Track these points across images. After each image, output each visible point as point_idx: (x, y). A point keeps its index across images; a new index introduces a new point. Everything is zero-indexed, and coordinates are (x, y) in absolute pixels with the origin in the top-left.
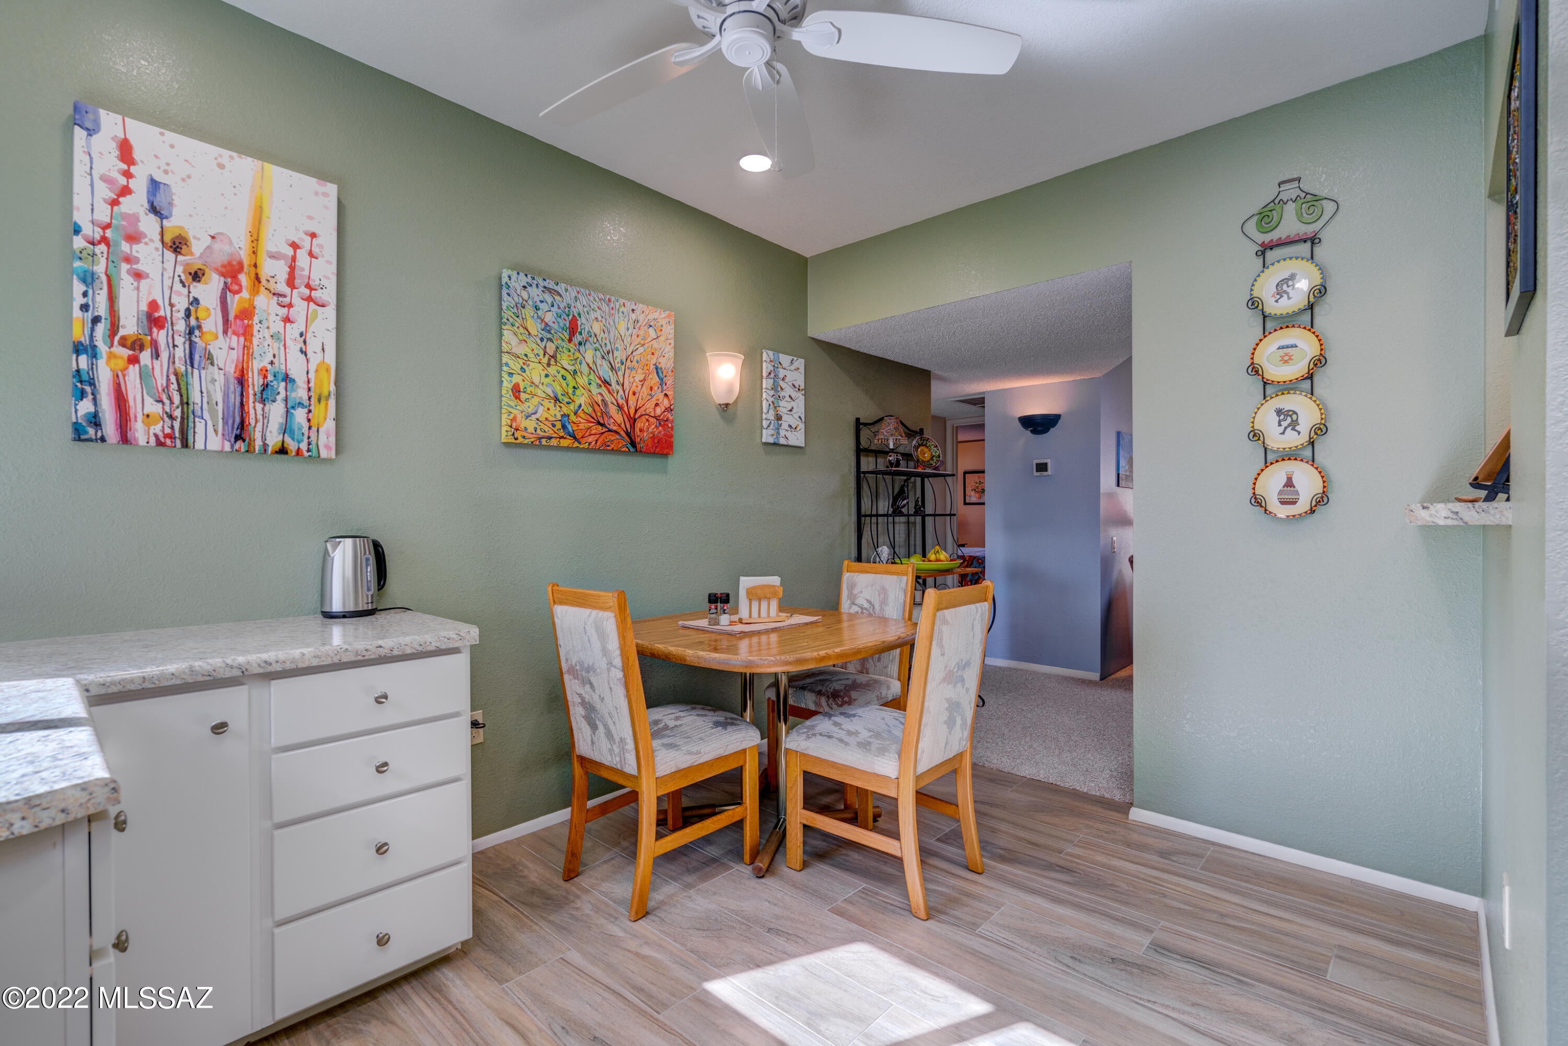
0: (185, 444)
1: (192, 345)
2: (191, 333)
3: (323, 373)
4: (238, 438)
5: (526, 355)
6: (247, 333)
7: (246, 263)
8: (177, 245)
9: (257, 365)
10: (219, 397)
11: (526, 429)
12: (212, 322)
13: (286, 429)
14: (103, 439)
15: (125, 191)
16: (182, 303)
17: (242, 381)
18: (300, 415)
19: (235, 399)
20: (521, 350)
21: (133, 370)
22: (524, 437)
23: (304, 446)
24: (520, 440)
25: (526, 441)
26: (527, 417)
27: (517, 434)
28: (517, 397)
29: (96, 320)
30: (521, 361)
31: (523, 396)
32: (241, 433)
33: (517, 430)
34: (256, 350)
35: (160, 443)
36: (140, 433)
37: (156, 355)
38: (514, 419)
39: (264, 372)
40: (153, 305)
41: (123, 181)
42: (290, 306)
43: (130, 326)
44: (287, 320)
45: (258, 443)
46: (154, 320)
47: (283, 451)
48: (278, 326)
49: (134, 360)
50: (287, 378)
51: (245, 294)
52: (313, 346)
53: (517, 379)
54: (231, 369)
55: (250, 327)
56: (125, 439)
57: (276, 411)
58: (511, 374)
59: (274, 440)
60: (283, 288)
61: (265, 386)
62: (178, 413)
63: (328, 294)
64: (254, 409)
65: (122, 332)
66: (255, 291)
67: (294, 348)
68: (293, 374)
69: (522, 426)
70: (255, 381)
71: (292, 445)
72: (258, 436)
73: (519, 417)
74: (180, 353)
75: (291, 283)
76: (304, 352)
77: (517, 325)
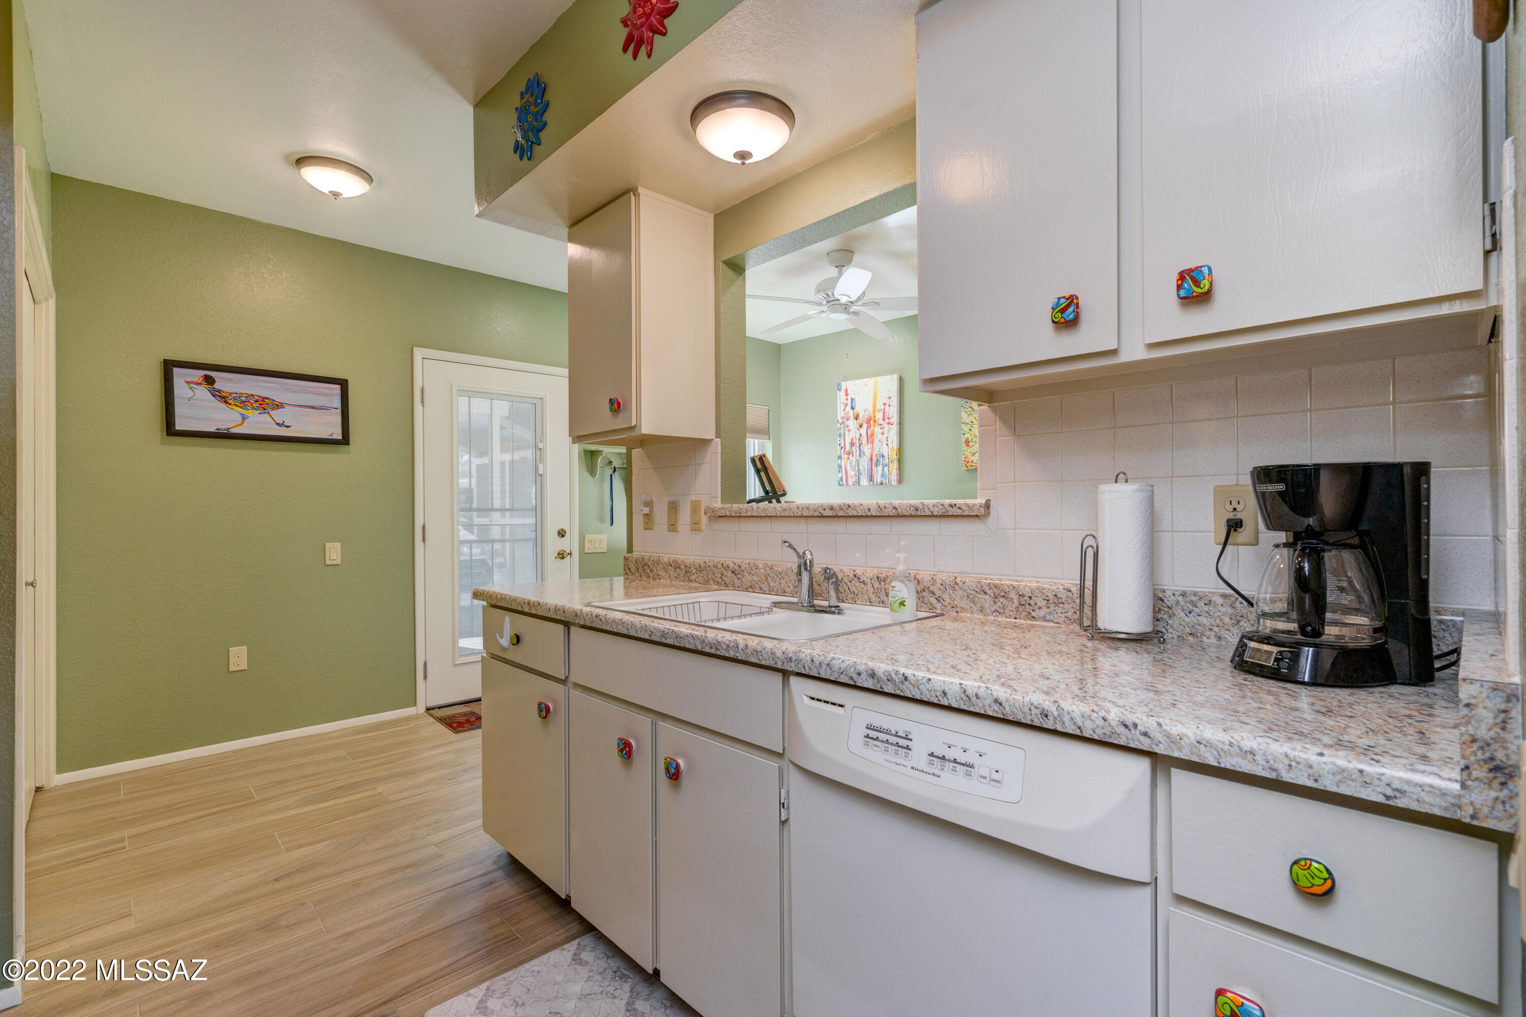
0: (859, 484)
1: (860, 449)
2: (860, 446)
3: (893, 451)
4: (871, 480)
5: (972, 422)
6: (873, 442)
7: (872, 416)
8: (856, 418)
9: (875, 453)
10: (866, 467)
11: (973, 461)
12: (864, 441)
13: (883, 475)
14: (843, 485)
15: (847, 405)
16: (858, 436)
17: (871, 460)
18: (886, 469)
19: (870, 466)
20: (969, 421)
21: (849, 461)
22: (972, 466)
23: (887, 481)
24: (970, 467)
25: (973, 468)
26: (973, 455)
27: (968, 465)
28: (968, 445)
29: (842, 447)
30: (969, 426)
31: (971, 444)
32: (871, 479)
33: (968, 462)
34: (875, 447)
35: (854, 484)
36: (850, 483)
37: (853, 456)
38: (966, 457)
39: (877, 454)
40: (852, 439)
41: (846, 402)
42: (883, 428)
43: (848, 448)
44: (883, 434)
45: (876, 481)
46: (852, 444)
47: (882, 484)
48: (880, 436)
49: (848, 458)
50: (883, 456)
51: (872, 428)
52: (890, 442)
53: (967, 436)
54: (869, 456)
55: (873, 439)
56: (847, 484)
57: (880, 468)
58: (964, 434)
59: (879, 480)
60: (881, 422)
61: (877, 460)
62: (857, 474)
63: (895, 419)
64: (874, 468)
65: (846, 450)
66: (874, 426)
67: (885, 443)
68: (884, 455)
69: (971, 460)
70: (875, 459)
71: (884, 481)
72: (875, 478)
73: (969, 455)
74: (858, 453)
75: (884, 420)
76: (887, 445)
77: (967, 407)
